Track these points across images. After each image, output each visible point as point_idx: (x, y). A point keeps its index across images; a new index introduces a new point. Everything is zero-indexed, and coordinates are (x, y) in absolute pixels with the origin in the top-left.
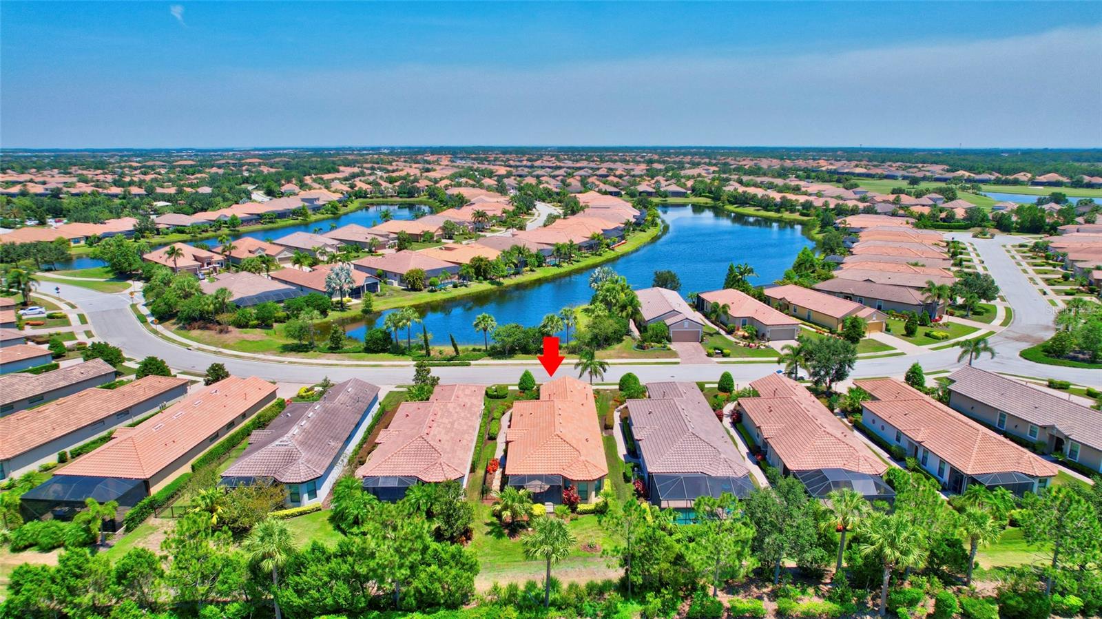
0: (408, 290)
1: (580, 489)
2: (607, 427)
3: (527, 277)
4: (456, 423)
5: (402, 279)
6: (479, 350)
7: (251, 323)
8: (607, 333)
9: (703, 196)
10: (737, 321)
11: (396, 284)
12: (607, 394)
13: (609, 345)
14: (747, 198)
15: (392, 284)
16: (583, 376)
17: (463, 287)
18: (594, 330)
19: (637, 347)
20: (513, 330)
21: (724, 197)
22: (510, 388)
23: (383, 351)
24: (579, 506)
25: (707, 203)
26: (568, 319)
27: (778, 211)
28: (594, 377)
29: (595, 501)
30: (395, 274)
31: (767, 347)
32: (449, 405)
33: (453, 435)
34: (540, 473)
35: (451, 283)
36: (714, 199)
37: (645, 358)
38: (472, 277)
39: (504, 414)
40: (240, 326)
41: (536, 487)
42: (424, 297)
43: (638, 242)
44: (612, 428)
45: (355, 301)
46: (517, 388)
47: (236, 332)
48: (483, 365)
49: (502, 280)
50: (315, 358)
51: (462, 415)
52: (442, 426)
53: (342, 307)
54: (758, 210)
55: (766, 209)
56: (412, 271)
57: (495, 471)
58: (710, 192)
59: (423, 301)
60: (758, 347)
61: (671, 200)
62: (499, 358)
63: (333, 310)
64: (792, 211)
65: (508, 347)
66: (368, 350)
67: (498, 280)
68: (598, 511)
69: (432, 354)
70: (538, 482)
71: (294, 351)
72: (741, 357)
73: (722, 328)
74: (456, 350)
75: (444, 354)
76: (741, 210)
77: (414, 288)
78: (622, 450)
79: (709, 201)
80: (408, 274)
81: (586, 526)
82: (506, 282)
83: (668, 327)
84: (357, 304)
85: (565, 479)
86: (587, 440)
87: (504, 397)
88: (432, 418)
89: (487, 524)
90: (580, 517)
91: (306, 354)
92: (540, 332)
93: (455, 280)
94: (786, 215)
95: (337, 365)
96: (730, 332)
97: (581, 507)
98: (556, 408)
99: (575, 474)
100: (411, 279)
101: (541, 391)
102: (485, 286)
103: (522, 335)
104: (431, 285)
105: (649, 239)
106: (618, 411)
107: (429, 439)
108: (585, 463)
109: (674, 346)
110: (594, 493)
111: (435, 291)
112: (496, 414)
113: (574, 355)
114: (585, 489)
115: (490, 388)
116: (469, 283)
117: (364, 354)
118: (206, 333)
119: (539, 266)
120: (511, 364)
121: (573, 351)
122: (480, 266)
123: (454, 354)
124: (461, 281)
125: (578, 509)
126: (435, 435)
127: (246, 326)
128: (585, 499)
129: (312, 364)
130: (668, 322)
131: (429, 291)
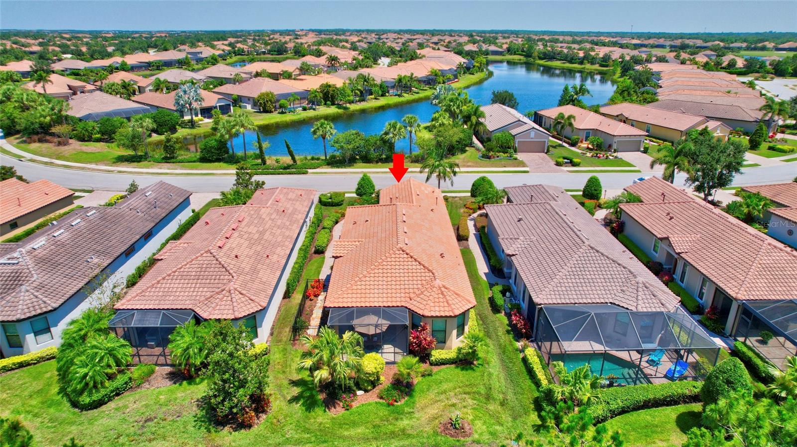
0: (260, 112)
1: (436, 328)
2: (461, 238)
3: (371, 103)
4: (268, 233)
5: (255, 103)
6: (318, 159)
7: (94, 136)
8: (451, 142)
9: (517, 54)
10: (581, 133)
11: (249, 107)
12: (455, 202)
13: (453, 155)
14: (554, 53)
15: (245, 107)
16: (430, 180)
17: (312, 110)
18: (439, 139)
19: (483, 157)
20: (352, 136)
21: (536, 54)
22: (347, 195)
23: (218, 160)
24: (434, 352)
25: (520, 60)
26: (411, 126)
27: (581, 63)
28: (442, 181)
29: (456, 344)
30: (249, 98)
31: (616, 157)
32: (263, 210)
33: (259, 248)
34: (377, 304)
35: (301, 107)
36: (526, 56)
37: (492, 167)
38: (321, 102)
39: (337, 222)
40: (82, 139)
41: (371, 325)
42: (274, 118)
43: (469, 82)
44: (467, 240)
45: (207, 120)
46: (355, 195)
47: (75, 144)
48: (321, 173)
49: (348, 105)
50: (147, 167)
51: (279, 222)
52: (245, 237)
53: (192, 124)
54: (564, 63)
55: (571, 62)
56: (263, 94)
57: (317, 296)
58: (523, 51)
59: (273, 121)
60: (607, 157)
61: (491, 57)
62: (338, 167)
63: (182, 128)
64: (592, 63)
65: (348, 154)
66: (203, 160)
67: (345, 105)
68: (461, 360)
69: (268, 162)
70: (373, 319)
71: (128, 161)
72: (591, 166)
73: (564, 142)
74: (293, 159)
75: (281, 163)
76: (549, 63)
77: (266, 111)
78: (482, 268)
79: (522, 57)
80: (259, 96)
81: (445, 386)
82: (353, 107)
83: (514, 136)
84: (208, 123)
85: (413, 314)
86: (442, 256)
87: (339, 204)
88: (234, 226)
89: (295, 383)
90: (435, 369)
91: (139, 164)
92: (382, 139)
93: (305, 104)
94: (588, 66)
95: (167, 174)
96: (573, 144)
97: (437, 354)
98: (399, 214)
99: (429, 308)
100: (261, 101)
101: (381, 196)
102: (332, 110)
103: (362, 143)
104: (281, 107)
105: (478, 80)
106: (471, 220)
107: (220, 255)
108: (443, 291)
109: (520, 156)
110: (455, 332)
111: (285, 113)
112: (327, 223)
113: (417, 164)
114: (442, 328)
115: (325, 195)
116: (317, 107)
117: (198, 163)
118: (45, 146)
119: (382, 96)
120: (351, 173)
121: (416, 160)
122: (328, 92)
123: (291, 162)
124: (310, 105)
125: (433, 358)
126: (232, 249)
127: (90, 139)
128: (442, 342)
129: (142, 173)
130: (514, 132)
131: (279, 113)
